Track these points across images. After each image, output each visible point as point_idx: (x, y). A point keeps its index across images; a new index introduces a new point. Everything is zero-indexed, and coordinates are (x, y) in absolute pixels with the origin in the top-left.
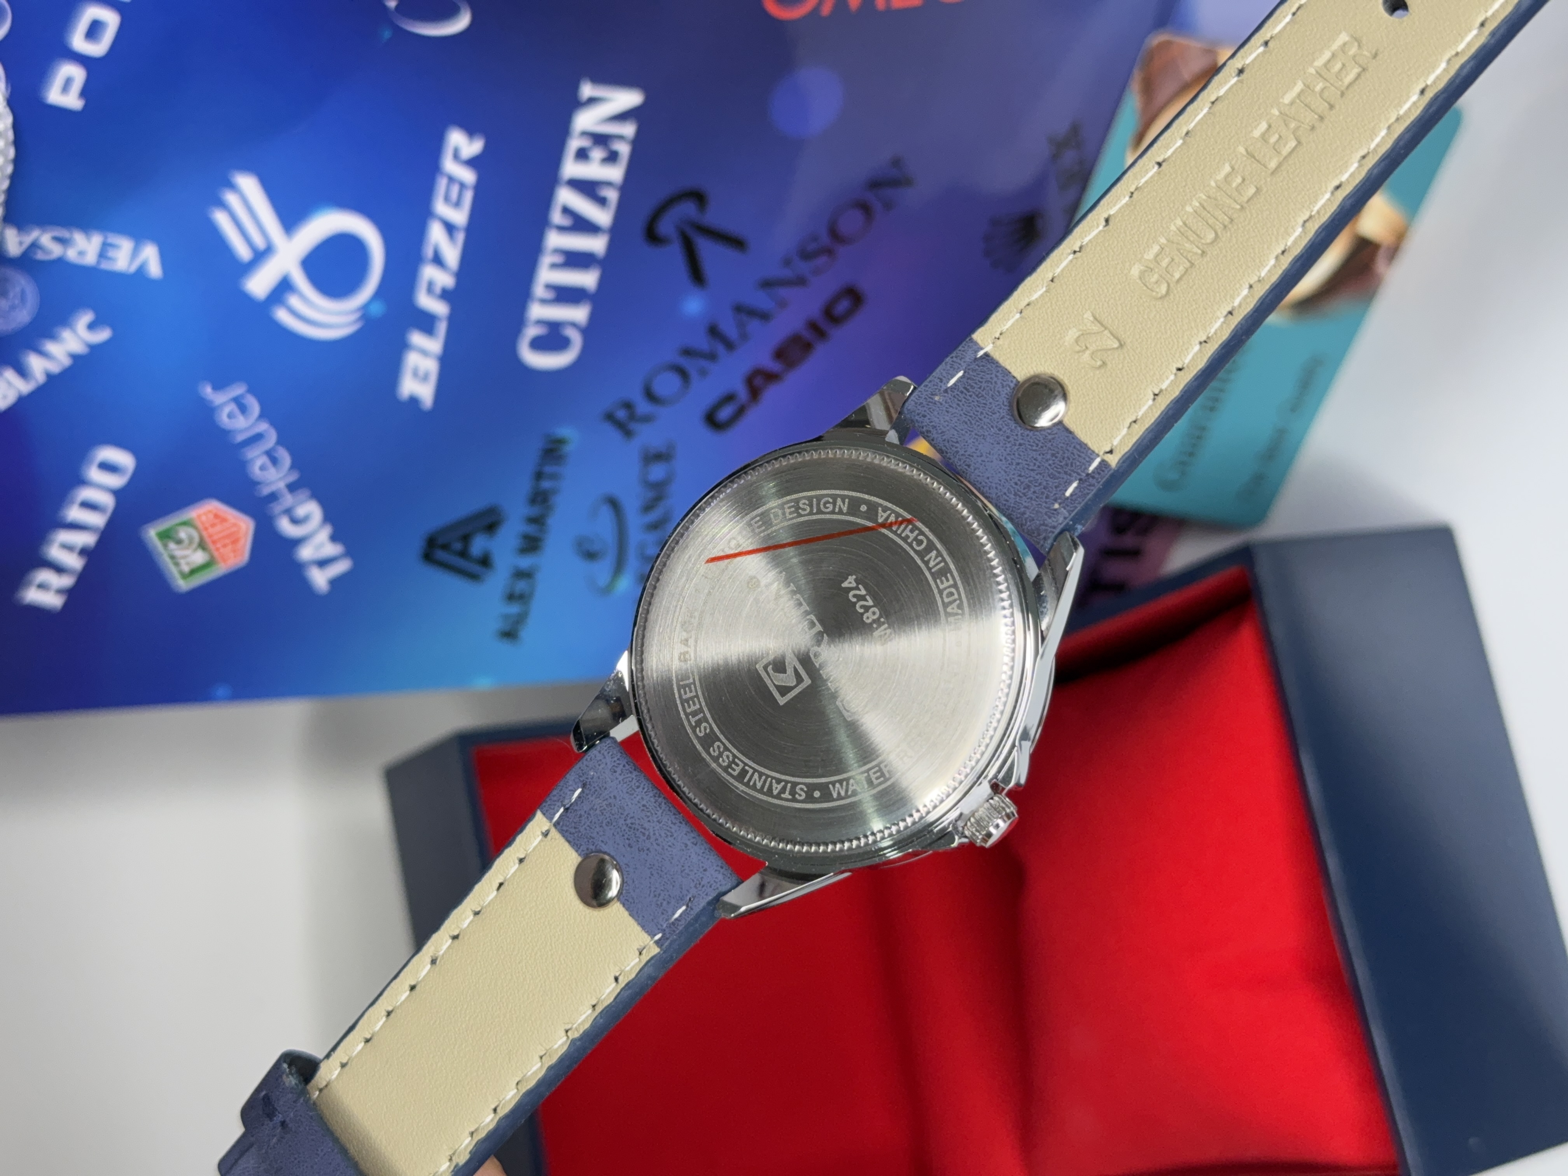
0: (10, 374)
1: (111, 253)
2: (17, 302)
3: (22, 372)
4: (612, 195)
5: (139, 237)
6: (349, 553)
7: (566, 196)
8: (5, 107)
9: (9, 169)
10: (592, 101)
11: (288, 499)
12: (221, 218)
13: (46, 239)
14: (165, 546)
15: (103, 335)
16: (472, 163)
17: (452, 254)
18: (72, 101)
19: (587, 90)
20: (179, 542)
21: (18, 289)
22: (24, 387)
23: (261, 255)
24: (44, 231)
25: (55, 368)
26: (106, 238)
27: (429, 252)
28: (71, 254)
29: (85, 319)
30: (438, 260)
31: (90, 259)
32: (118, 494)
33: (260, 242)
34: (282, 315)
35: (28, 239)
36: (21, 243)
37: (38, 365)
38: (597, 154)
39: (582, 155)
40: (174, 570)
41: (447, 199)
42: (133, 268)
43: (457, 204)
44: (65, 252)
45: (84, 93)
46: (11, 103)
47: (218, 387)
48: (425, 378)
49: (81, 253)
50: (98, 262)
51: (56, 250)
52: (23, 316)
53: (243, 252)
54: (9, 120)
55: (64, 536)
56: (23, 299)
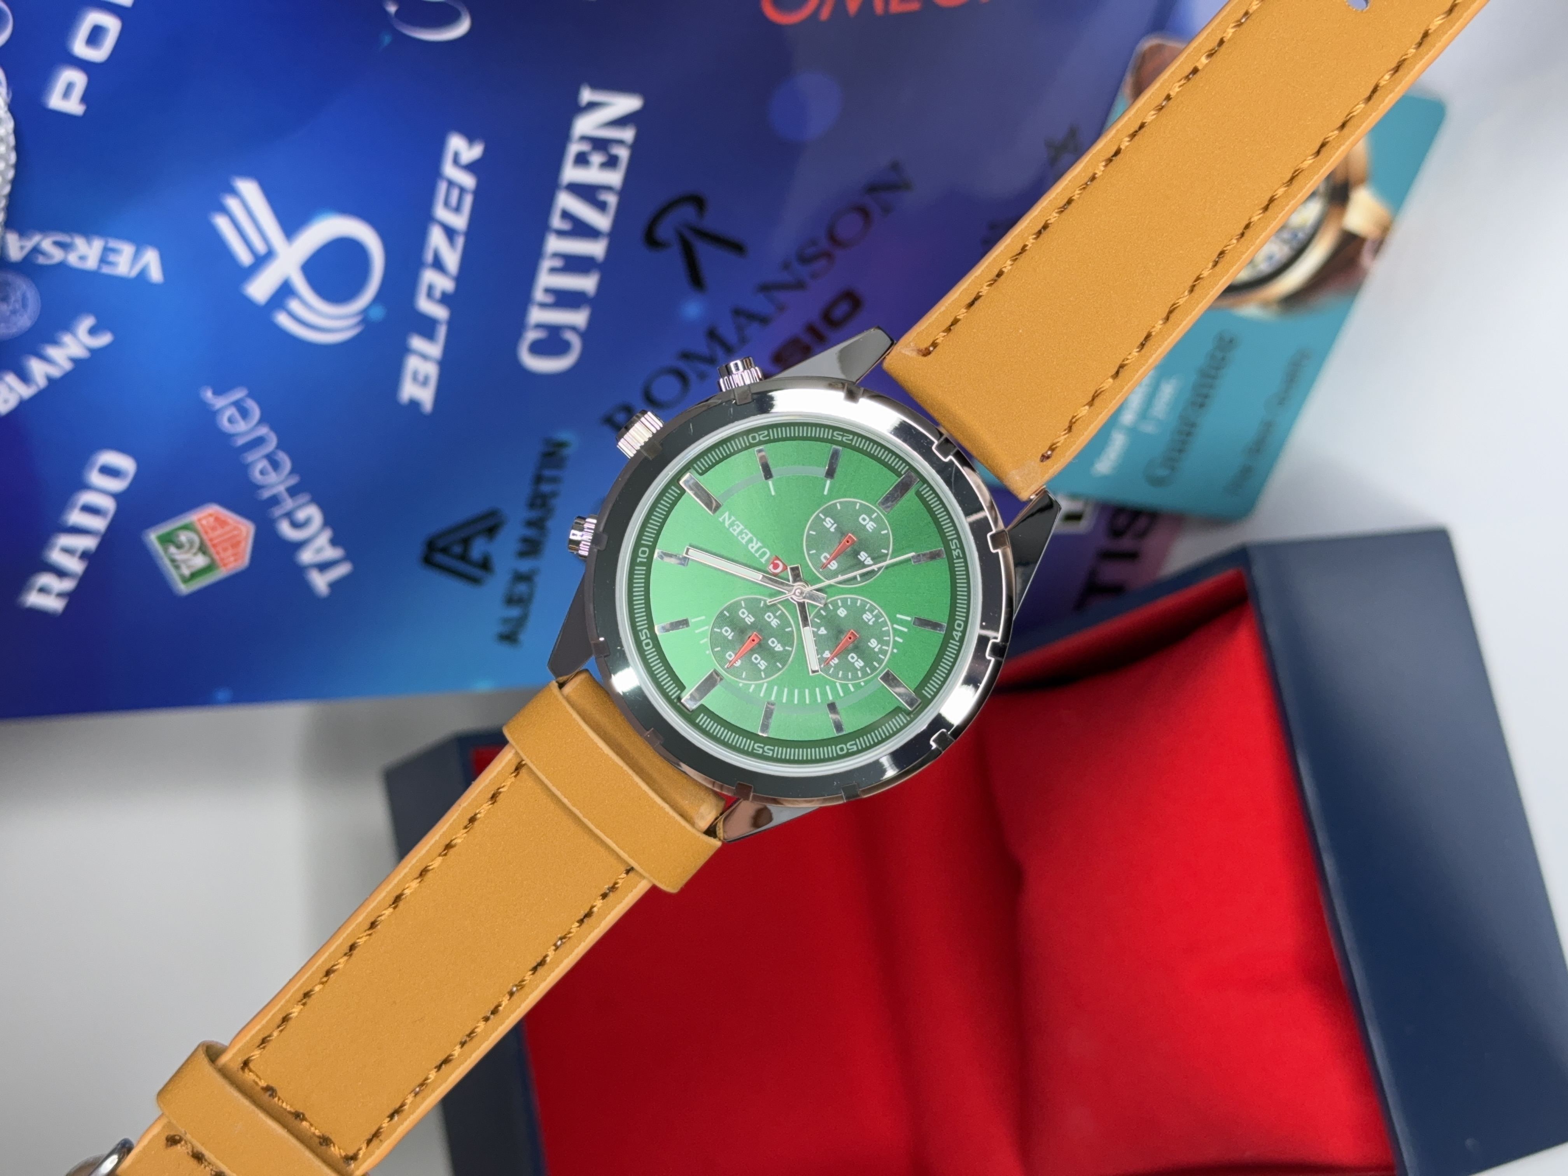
0: (11, 379)
1: (112, 258)
2: (18, 307)
3: (24, 377)
4: (612, 200)
5: (140, 242)
6: (350, 556)
7: (565, 201)
8: (6, 112)
9: (11, 174)
10: (592, 106)
11: (289, 504)
12: (222, 223)
13: (47, 244)
15: (104, 340)
16: (472, 167)
17: (452, 259)
18: (74, 106)
19: (587, 95)
21: (19, 294)
22: (26, 392)
23: (262, 260)
24: (45, 236)
25: (56, 373)
26: (107, 243)
27: (429, 257)
28: (72, 259)
29: (86, 323)
30: (438, 265)
31: (91, 264)
32: (119, 497)
33: (260, 247)
34: (282, 320)
35: (29, 244)
36: (22, 248)
37: (39, 370)
38: (597, 159)
39: (582, 160)
40: (174, 574)
41: (446, 204)
42: (134, 273)
43: (458, 209)
44: (66, 258)
45: (85, 98)
46: (12, 108)
47: (219, 392)
48: (425, 383)
49: (82, 258)
50: (99, 267)
51: (57, 255)
52: (24, 321)
53: (245, 257)
54: (10, 125)
55: (65, 540)
56: (24, 305)
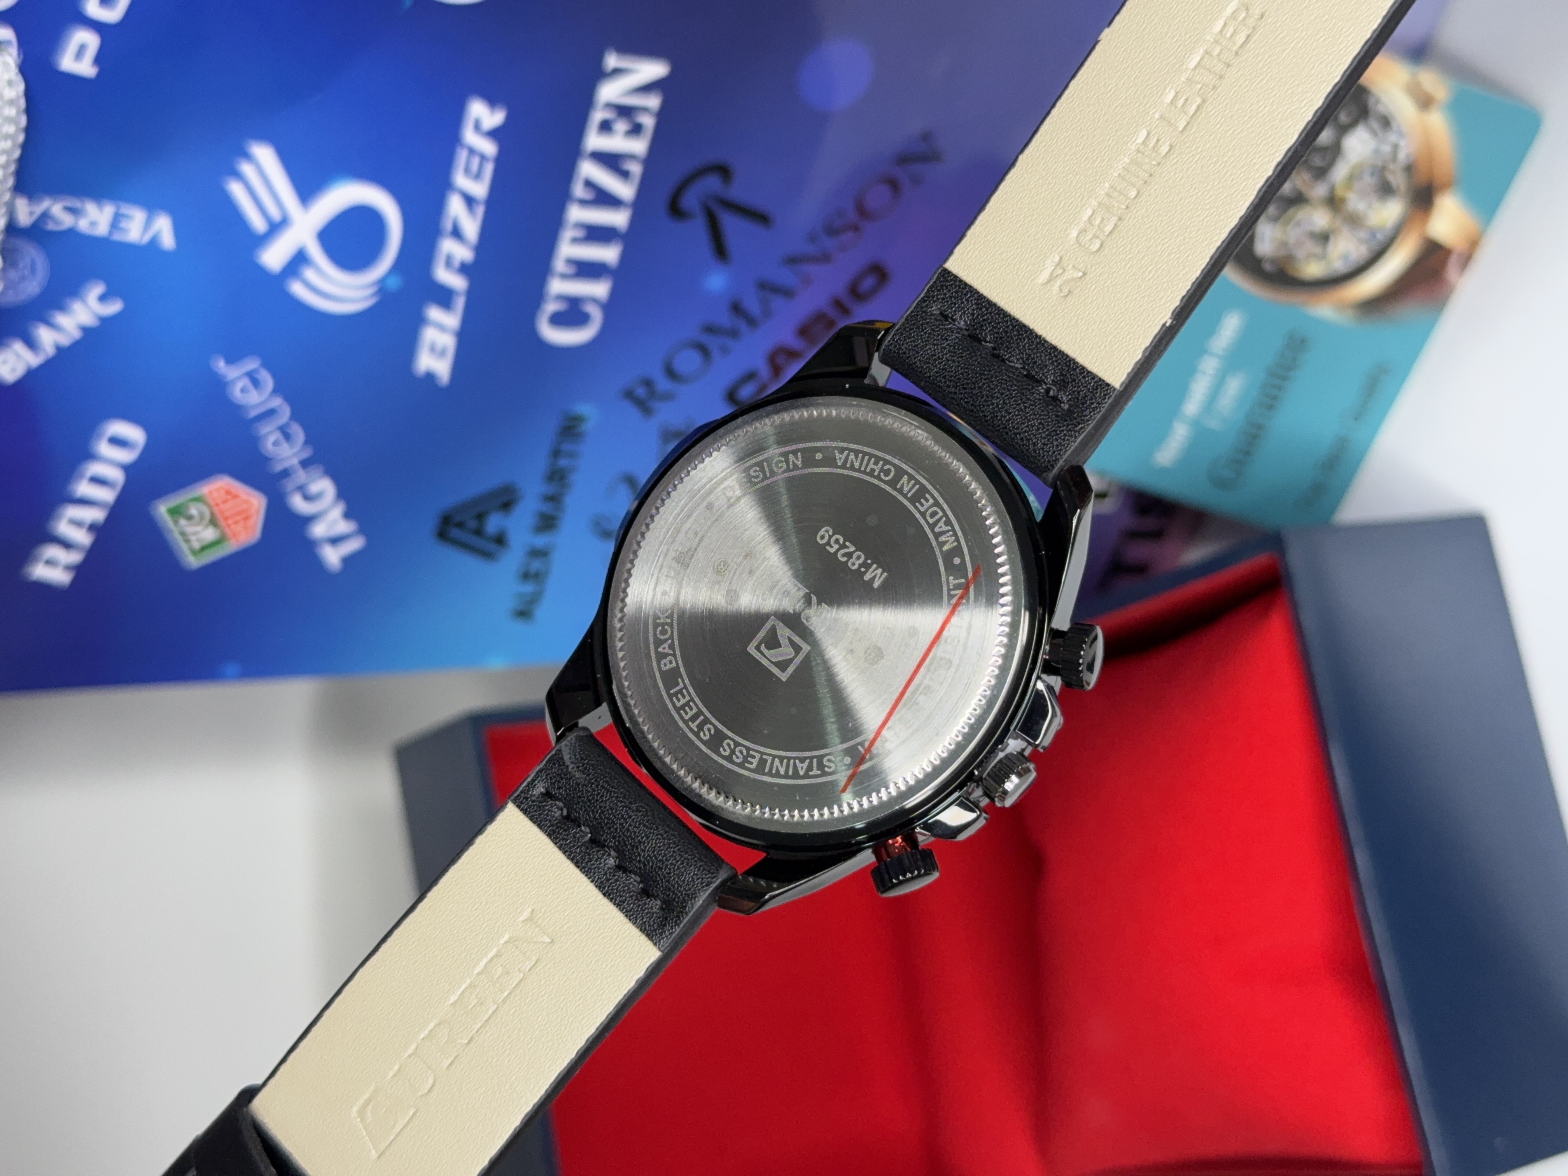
0: (18, 347)
1: (123, 225)
2: (26, 272)
3: (31, 344)
4: (636, 169)
5: (152, 207)
6: (363, 530)
7: (588, 169)
8: (17, 73)
9: (21, 138)
10: (617, 72)
11: (301, 476)
12: (236, 189)
13: (57, 209)
14: (176, 522)
15: (114, 308)
16: (494, 134)
17: (471, 227)
18: (86, 68)
19: (612, 61)
20: (190, 518)
21: (28, 260)
22: (33, 360)
23: (276, 227)
24: (55, 200)
25: (65, 341)
26: (118, 208)
27: (448, 226)
28: (83, 225)
29: (95, 290)
30: (457, 233)
31: (102, 229)
32: (127, 469)
33: (275, 213)
34: (297, 289)
35: (39, 209)
36: (31, 213)
37: (47, 338)
38: (621, 126)
39: (606, 127)
40: (184, 546)
41: (467, 170)
42: (146, 239)
43: (478, 176)
44: (76, 223)
45: (98, 60)
46: (24, 70)
47: (231, 360)
48: (442, 353)
49: (93, 224)
50: (111, 233)
51: (67, 221)
52: (32, 288)
53: (258, 224)
54: (21, 87)
55: (73, 512)
56: (33, 270)
